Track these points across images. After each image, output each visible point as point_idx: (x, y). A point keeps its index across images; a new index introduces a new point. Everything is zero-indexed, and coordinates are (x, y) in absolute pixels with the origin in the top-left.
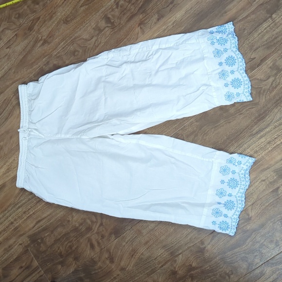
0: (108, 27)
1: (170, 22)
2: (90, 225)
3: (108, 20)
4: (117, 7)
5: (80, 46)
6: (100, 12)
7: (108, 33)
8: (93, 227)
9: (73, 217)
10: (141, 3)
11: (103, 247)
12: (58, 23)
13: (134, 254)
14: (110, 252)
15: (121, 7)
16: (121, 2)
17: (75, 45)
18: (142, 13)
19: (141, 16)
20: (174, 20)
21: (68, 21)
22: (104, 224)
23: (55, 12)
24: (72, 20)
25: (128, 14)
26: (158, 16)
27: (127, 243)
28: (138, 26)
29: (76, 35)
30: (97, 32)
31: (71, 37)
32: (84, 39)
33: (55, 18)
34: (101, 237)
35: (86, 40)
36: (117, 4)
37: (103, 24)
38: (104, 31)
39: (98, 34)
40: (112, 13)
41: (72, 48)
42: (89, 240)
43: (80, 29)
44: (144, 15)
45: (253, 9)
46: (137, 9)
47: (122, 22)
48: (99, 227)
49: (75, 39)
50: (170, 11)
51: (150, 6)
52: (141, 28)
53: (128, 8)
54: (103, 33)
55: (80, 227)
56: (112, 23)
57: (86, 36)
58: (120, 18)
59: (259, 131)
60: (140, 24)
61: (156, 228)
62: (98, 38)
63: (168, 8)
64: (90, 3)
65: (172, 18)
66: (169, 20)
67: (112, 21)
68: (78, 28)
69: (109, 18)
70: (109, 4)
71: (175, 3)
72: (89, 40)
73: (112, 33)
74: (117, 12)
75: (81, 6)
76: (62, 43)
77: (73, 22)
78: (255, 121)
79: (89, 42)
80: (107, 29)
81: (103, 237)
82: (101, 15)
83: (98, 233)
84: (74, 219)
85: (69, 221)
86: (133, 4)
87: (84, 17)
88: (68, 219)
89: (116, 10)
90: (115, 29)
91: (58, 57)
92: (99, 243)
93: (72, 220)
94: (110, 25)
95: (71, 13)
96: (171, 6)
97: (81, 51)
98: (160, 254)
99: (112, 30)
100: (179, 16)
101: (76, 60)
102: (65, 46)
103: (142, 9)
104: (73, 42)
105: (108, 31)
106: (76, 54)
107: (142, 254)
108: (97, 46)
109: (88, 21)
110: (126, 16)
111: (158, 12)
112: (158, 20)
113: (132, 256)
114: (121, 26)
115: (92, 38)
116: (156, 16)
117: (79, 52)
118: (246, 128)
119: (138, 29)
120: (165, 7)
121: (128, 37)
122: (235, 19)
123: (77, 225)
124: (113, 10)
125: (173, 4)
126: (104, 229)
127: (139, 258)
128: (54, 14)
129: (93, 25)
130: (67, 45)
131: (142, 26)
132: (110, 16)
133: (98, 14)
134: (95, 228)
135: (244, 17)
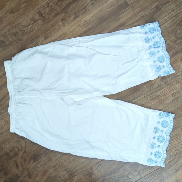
0: (40, 19)
1: (82, 21)
2: (17, 152)
3: (41, 14)
4: (48, 7)
5: (20, 30)
6: (36, 8)
7: (40, 23)
8: (19, 154)
9: (5, 145)
10: (64, 6)
11: (25, 167)
12: (6, 13)
13: (45, 173)
14: (29, 171)
15: (50, 7)
16: (51, 4)
17: (17, 29)
18: (64, 13)
19: (63, 15)
20: (85, 20)
21: (13, 12)
22: (27, 152)
23: (5, 5)
24: (16, 11)
25: (55, 12)
26: (75, 16)
27: (41, 166)
28: (61, 21)
29: (18, 22)
30: (33, 22)
31: (15, 23)
32: (23, 25)
33: (4, 8)
34: (24, 160)
35: (25, 26)
36: (48, 5)
37: (37, 17)
38: (38, 21)
39: (33, 23)
40: (44, 10)
41: (14, 31)
42: (16, 162)
43: (21, 18)
44: (66, 14)
45: (137, 19)
46: (61, 9)
47: (50, 17)
48: (23, 153)
49: (17, 24)
50: (83, 13)
51: (70, 9)
52: (63, 23)
53: (55, 8)
54: (36, 23)
55: (10, 153)
56: (44, 17)
57: (24, 23)
58: (49, 14)
59: (134, 99)
60: (62, 20)
61: (62, 157)
62: (33, 26)
63: (82, 12)
64: (30, 2)
65: (84, 19)
66: (82, 20)
67: (44, 15)
68: (20, 17)
69: (41, 13)
70: (43, 4)
71: (87, 8)
72: (27, 27)
73: (43, 24)
74: (47, 10)
75: (23, 3)
76: (8, 27)
77: (17, 13)
78: (132, 92)
79: (27, 28)
80: (39, 20)
81: (25, 160)
82: (37, 11)
83: (22, 158)
84: (6, 147)
85: (3, 148)
86: (59, 6)
87: (24, 10)
88: (2, 146)
89: (47, 8)
90: (45, 21)
91: (4, 36)
92: (22, 164)
93: (5, 147)
94: (41, 18)
95: (16, 6)
96: (84, 10)
97: (20, 33)
98: (63, 174)
99: (43, 21)
100: (88, 17)
101: (17, 39)
102: (10, 29)
103: (65, 10)
104: (15, 27)
105: (40, 22)
106: (17, 35)
107: (51, 174)
108: (32, 31)
109: (27, 14)
110: (53, 13)
111: (75, 13)
112: (75, 18)
113: (44, 174)
114: (49, 20)
115: (29, 26)
116: (74, 16)
117: (19, 33)
118: (126, 96)
119: (61, 23)
120: (80, 10)
121: (53, 28)
122: (125, 24)
123: (8, 151)
124: (45, 8)
125: (85, 10)
126: (26, 155)
127: (48, 176)
128: (4, 6)
129: (30, 16)
130: (11, 28)
131: (63, 21)
132: (42, 12)
133: (34, 10)
134: (21, 154)
135: (130, 23)
